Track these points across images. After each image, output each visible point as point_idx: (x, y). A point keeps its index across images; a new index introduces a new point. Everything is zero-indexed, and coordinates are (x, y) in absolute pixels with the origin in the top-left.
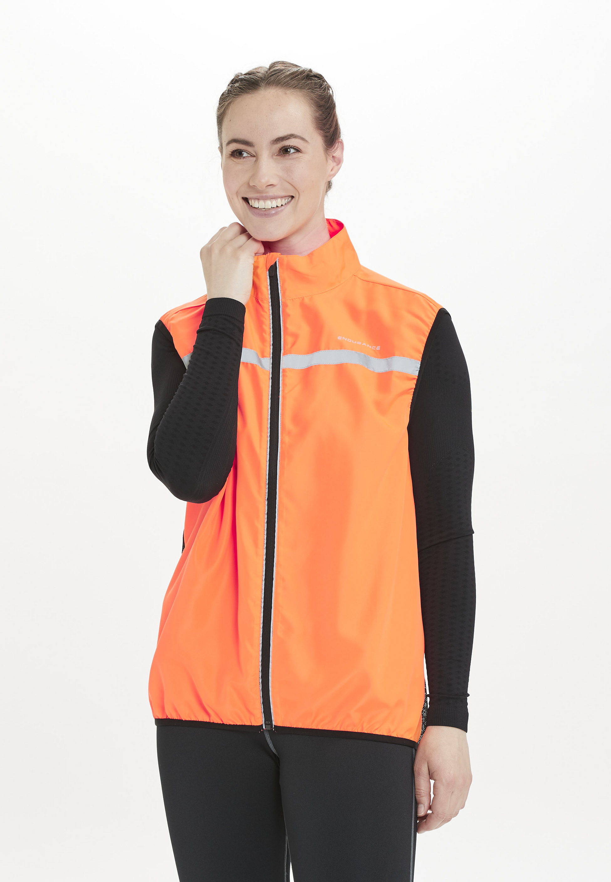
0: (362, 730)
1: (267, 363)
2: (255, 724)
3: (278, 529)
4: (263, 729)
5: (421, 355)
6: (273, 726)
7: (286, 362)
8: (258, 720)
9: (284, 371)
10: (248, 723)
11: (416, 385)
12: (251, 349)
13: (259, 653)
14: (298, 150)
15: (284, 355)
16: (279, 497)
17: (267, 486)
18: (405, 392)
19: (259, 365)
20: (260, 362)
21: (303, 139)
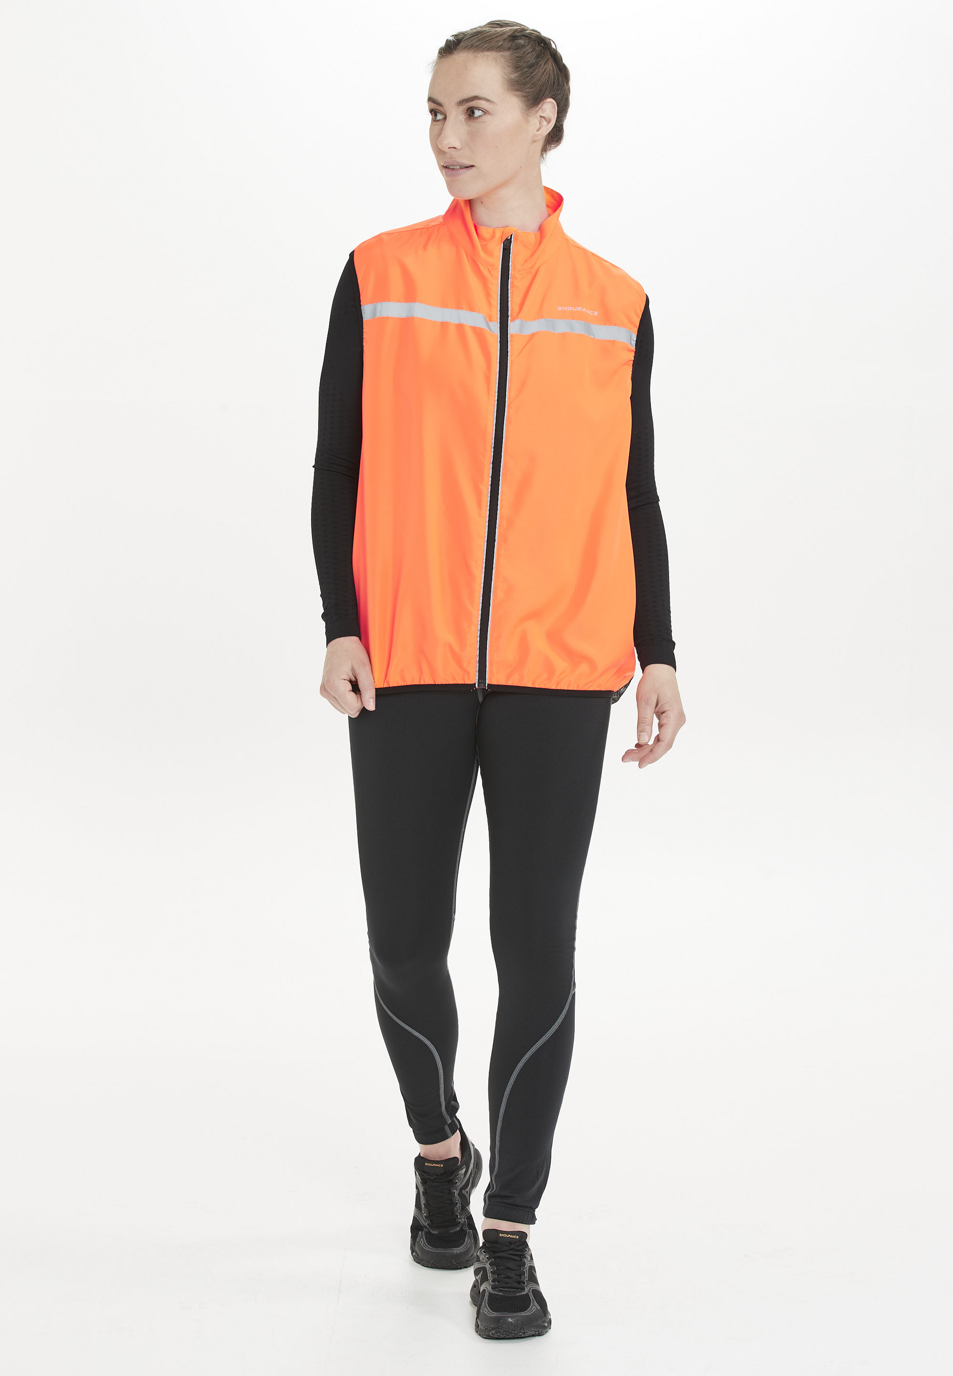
0: (578, 687)
1: (495, 327)
2: (468, 682)
3: (502, 492)
4: (475, 688)
5: (637, 329)
6: (487, 685)
7: (513, 327)
8: (473, 678)
9: (512, 336)
10: (460, 682)
11: (634, 357)
12: (479, 313)
13: (479, 612)
14: (486, 112)
15: (511, 321)
16: (504, 461)
17: (493, 450)
18: (626, 364)
19: (487, 329)
20: (488, 326)
21: (487, 100)
